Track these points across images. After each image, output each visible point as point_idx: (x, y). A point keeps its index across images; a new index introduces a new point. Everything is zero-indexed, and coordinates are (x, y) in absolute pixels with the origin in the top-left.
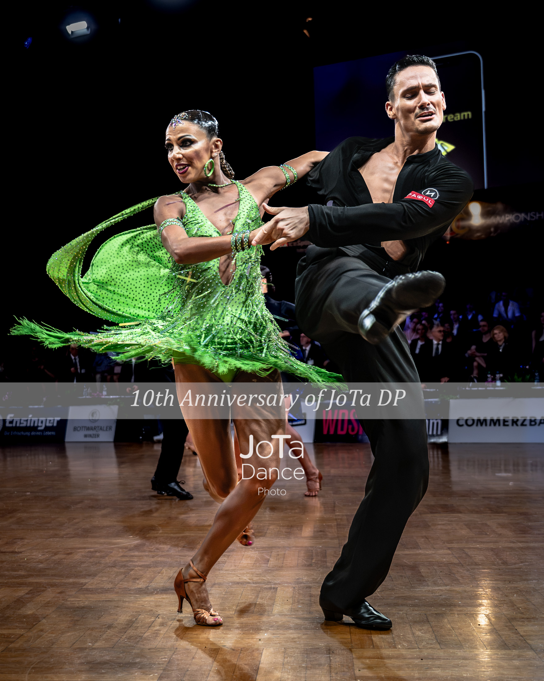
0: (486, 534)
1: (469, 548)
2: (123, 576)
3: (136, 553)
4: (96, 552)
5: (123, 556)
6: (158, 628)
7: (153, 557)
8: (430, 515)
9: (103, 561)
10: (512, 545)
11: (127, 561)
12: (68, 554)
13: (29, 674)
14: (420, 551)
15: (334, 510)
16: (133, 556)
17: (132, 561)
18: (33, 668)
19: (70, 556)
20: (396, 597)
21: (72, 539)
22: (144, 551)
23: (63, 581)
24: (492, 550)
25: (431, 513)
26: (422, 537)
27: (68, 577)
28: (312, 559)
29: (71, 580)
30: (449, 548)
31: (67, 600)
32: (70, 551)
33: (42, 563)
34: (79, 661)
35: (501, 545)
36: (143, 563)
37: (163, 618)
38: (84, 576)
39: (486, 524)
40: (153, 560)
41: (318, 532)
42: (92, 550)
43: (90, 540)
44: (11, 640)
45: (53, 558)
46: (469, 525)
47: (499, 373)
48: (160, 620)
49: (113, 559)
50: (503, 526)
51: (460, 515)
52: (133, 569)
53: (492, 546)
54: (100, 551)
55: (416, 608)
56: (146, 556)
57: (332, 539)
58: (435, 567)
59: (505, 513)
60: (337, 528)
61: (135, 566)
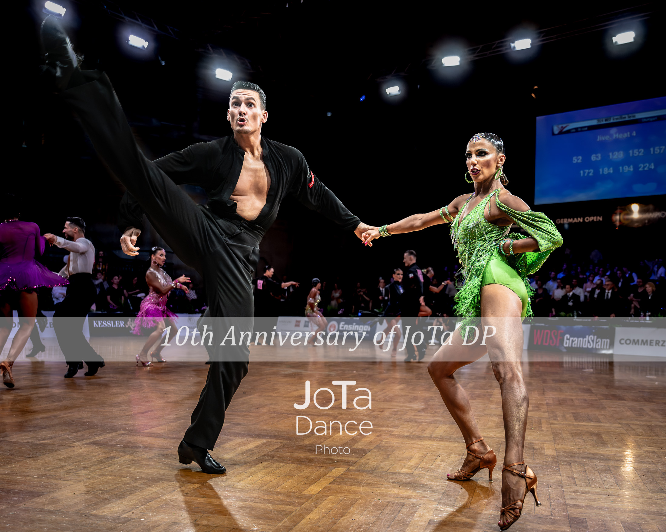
0: (643, 416)
1: (633, 424)
2: (415, 428)
3: (423, 414)
4: (398, 411)
5: (415, 415)
6: (439, 463)
7: (433, 417)
8: (605, 401)
9: (403, 418)
10: (661, 424)
11: (417, 419)
12: (382, 412)
13: (363, 486)
14: (601, 424)
15: (544, 394)
16: (420, 416)
17: (419, 419)
18: (365, 483)
19: (383, 413)
20: (588, 453)
21: (383, 403)
22: (428, 413)
23: (380, 429)
24: (648, 426)
25: (606, 399)
26: (602, 415)
27: (382, 426)
28: (532, 425)
29: (384, 429)
30: (620, 423)
31: (382, 441)
32: (382, 410)
33: (366, 416)
34: (392, 481)
35: (653, 424)
36: (427, 421)
37: (442, 457)
38: (392, 427)
39: (643, 409)
40: (433, 419)
41: (535, 407)
42: (396, 410)
43: (393, 403)
44: (350, 464)
45: (372, 414)
46: (631, 409)
47: (649, 312)
48: (440, 458)
49: (409, 417)
50: (653, 410)
51: (625, 402)
52: (421, 424)
53: (647, 423)
54: (400, 411)
55: (602, 461)
56: (429, 416)
57: (544, 412)
58: (612, 435)
59: (654, 402)
60: (547, 406)
61: (422, 422)
